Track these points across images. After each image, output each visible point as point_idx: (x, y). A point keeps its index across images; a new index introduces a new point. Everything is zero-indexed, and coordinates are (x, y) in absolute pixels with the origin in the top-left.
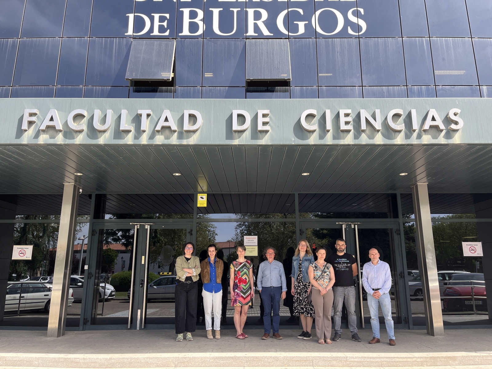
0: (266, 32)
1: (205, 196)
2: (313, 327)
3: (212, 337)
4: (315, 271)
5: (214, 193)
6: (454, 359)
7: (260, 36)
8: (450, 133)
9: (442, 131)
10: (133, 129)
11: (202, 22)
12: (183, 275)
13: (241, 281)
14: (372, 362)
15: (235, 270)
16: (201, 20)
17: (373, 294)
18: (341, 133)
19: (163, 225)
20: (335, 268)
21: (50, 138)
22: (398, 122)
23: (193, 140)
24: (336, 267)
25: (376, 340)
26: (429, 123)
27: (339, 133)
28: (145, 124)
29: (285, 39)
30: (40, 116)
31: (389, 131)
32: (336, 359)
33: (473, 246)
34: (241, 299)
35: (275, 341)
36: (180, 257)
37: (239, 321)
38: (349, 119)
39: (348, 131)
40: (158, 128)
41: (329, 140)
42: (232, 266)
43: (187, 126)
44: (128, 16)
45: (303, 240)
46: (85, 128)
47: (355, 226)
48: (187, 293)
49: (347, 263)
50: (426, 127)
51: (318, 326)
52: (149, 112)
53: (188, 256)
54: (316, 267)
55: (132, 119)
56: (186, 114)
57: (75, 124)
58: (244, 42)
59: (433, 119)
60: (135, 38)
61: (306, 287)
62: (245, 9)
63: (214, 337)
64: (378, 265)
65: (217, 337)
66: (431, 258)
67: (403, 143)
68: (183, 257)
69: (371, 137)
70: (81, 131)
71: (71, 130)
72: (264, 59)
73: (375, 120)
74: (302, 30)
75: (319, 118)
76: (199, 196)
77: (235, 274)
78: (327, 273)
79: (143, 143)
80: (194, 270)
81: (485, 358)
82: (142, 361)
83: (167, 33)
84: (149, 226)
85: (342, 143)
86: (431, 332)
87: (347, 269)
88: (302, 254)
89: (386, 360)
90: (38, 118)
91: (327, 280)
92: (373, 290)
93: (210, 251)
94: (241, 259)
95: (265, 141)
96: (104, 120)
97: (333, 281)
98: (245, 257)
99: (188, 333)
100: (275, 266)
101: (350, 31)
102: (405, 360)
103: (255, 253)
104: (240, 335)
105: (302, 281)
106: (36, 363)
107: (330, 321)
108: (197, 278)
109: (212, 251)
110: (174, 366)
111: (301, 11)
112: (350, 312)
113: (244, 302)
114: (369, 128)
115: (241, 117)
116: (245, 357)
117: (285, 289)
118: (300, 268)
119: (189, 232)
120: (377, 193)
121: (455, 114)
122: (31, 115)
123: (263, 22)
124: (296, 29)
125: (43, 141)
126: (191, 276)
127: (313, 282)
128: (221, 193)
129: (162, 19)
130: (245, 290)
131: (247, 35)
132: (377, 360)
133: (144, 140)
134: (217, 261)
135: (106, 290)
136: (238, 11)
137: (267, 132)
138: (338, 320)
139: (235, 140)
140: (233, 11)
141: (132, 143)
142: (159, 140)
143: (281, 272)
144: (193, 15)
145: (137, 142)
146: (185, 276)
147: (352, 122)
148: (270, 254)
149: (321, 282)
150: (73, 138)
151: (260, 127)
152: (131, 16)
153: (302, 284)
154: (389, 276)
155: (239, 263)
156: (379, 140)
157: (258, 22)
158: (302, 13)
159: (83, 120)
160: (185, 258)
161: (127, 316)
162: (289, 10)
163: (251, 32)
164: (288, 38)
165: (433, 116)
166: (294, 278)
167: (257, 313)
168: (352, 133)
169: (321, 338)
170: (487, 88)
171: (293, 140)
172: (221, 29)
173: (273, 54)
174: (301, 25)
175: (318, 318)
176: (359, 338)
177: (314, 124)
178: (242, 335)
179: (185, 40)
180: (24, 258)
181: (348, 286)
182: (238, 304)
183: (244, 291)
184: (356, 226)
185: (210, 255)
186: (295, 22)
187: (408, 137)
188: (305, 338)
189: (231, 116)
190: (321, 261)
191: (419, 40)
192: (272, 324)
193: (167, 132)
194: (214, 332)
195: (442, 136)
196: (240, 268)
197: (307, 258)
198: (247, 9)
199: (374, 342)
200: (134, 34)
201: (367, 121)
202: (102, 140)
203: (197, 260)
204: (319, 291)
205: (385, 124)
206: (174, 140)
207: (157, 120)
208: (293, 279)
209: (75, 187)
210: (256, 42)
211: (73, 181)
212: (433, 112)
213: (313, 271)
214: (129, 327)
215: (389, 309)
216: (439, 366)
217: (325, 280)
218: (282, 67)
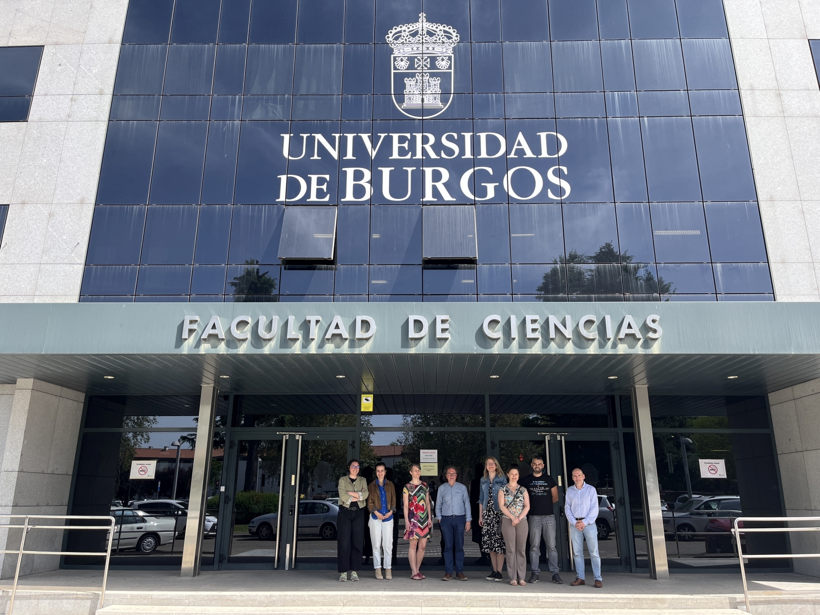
0: (447, 197)
1: (371, 397)
2: (505, 568)
3: (382, 577)
4: (506, 496)
5: (382, 393)
6: (662, 601)
7: (439, 201)
8: (648, 343)
9: (639, 339)
10: (300, 337)
11: (370, 185)
12: (347, 500)
13: (418, 508)
14: (567, 603)
15: (409, 494)
16: (367, 182)
17: (576, 524)
18: (528, 342)
19: (318, 435)
20: (530, 492)
21: (212, 348)
22: (591, 329)
23: (365, 349)
24: (532, 491)
25: (579, 581)
26: (624, 331)
27: (526, 341)
28: (315, 332)
29: (471, 204)
30: (201, 323)
31: (581, 340)
32: (526, 599)
33: (714, 464)
34: (417, 530)
35: (459, 582)
36: (344, 477)
37: (414, 557)
38: (536, 326)
39: (536, 339)
40: (328, 336)
41: (514, 349)
42: (405, 490)
43: (360, 334)
44: (280, 178)
45: (490, 458)
46: (249, 336)
47: (561, 438)
48: (352, 522)
49: (545, 487)
50: (622, 335)
51: (509, 564)
52: (319, 318)
53: (353, 476)
54: (507, 491)
55: (299, 325)
56: (359, 320)
57: (239, 332)
58: (421, 210)
59: (629, 326)
60: (287, 204)
61: (498, 516)
62: (421, 168)
63: (385, 578)
64: (583, 490)
65: (387, 577)
66: (652, 480)
67: (597, 353)
68: (347, 477)
69: (561, 346)
70: (244, 340)
71: (235, 339)
72: (445, 232)
73: (565, 327)
74: (491, 194)
75: (503, 324)
76: (364, 397)
77: (410, 500)
78: (520, 498)
79: (311, 353)
80: (360, 493)
81: (699, 601)
82: (306, 599)
83: (327, 199)
84: (301, 436)
85: (529, 353)
86: (653, 575)
87: (545, 494)
88: (492, 475)
89: (583, 600)
90: (199, 325)
91: (519, 507)
92: (577, 519)
93: (379, 471)
94: (416, 481)
95: (444, 349)
96: (269, 328)
97: (527, 509)
98: (421, 478)
99: (353, 572)
100: (457, 490)
101: (551, 195)
102: (605, 601)
103: (434, 472)
104: (415, 576)
105: (492, 509)
106: (187, 601)
107: (523, 557)
108: (363, 504)
109: (380, 471)
110: (342, 605)
111: (490, 170)
112: (550, 548)
113: (422, 534)
114: (559, 336)
115: (418, 324)
116: (423, 596)
117: (469, 518)
118: (490, 493)
119: (351, 445)
120: (590, 394)
121: (654, 321)
122: (192, 322)
123: (444, 184)
124: (484, 192)
125: (205, 351)
126: (356, 502)
127: (504, 509)
128: (391, 393)
129: (320, 182)
130: (422, 519)
131: (424, 200)
132: (574, 600)
133: (313, 349)
134: (387, 484)
135: (206, 523)
136: (412, 171)
137: (446, 339)
138: (536, 555)
139: (412, 349)
140: (407, 171)
141: (300, 353)
142: (329, 349)
143: (464, 497)
144: (358, 176)
145: (305, 352)
146: (350, 501)
147: (540, 329)
148: (452, 475)
149: (513, 509)
150: (237, 348)
151: (439, 335)
152: (284, 179)
153: (492, 513)
154: (595, 503)
155: (414, 486)
156: (570, 349)
157: (437, 184)
158: (491, 173)
159: (247, 327)
160: (350, 478)
161: (273, 556)
162: (476, 169)
163: (429, 197)
164: (474, 203)
165: (629, 323)
166: (482, 504)
167: (437, 553)
168: (539, 341)
169: (513, 579)
170: (722, 266)
171: (475, 349)
172: (392, 193)
173: (455, 225)
174: (491, 188)
175: (509, 554)
176: (561, 580)
177: (498, 331)
178: (418, 575)
179: (348, 207)
180: (145, 477)
181: (547, 515)
182: (416, 537)
183: (422, 521)
184: (563, 437)
185: (378, 476)
186: (482, 184)
187: (602, 345)
188: (497, 580)
189: (407, 321)
190: (514, 484)
191: (635, 206)
192: (454, 564)
193: (338, 340)
194: (383, 570)
195: (639, 346)
196: (416, 492)
197: (498, 480)
198: (424, 168)
199: (577, 583)
200: (287, 200)
201: (556, 327)
202: (267, 349)
203: (364, 481)
204: (511, 520)
205: (576, 332)
206: (345, 349)
207: (326, 326)
208: (481, 506)
209: (214, 388)
210: (434, 210)
211: (213, 382)
212: (629, 319)
213: (504, 495)
214: (276, 567)
215: (594, 544)
216: (645, 609)
217: (518, 507)
218: (466, 242)
